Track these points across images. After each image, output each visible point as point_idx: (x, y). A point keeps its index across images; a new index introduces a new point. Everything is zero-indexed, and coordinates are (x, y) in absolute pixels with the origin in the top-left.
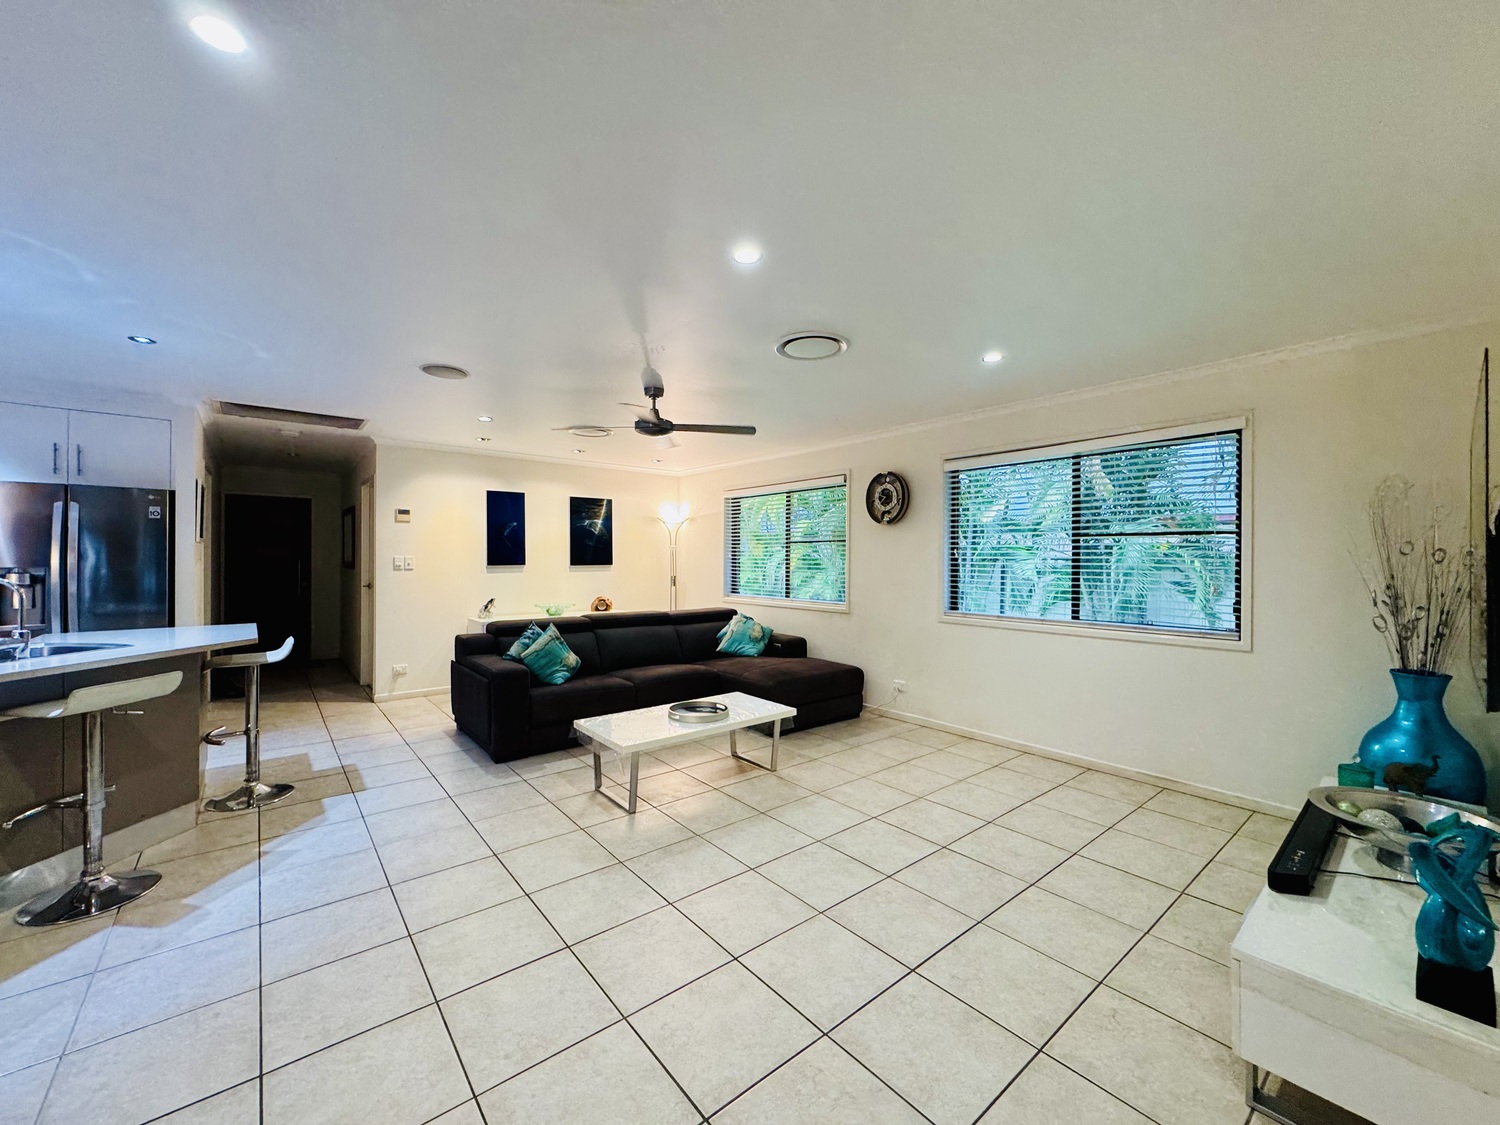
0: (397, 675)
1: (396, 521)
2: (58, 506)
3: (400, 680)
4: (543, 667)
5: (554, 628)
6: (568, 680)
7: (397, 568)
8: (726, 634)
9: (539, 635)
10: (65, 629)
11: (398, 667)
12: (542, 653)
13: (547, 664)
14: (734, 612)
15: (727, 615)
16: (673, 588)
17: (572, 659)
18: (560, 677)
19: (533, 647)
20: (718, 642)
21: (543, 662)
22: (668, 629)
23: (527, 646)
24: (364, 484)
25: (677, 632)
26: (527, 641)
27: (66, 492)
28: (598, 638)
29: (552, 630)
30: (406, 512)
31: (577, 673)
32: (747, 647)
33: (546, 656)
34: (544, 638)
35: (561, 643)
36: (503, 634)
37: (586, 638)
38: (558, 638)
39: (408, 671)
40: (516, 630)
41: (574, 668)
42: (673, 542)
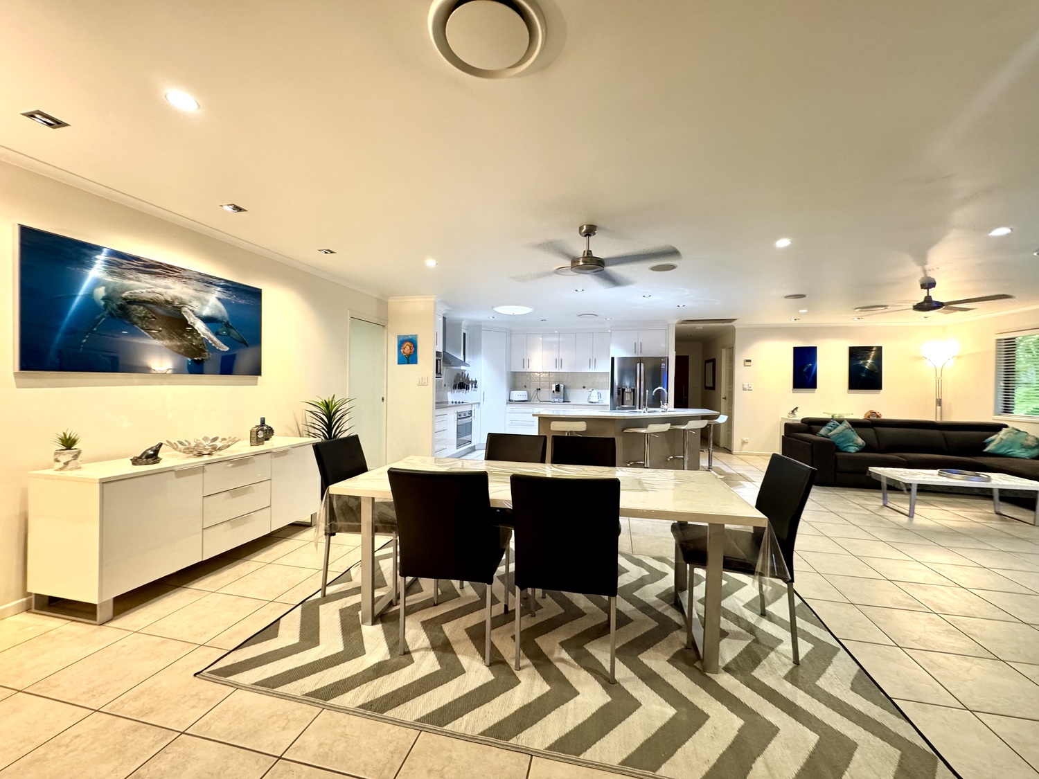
0: (744, 443)
1: (745, 366)
2: (638, 365)
3: (745, 445)
4: (841, 443)
5: (847, 423)
6: (857, 452)
7: (744, 389)
8: (993, 441)
9: (838, 426)
11: (744, 439)
12: (841, 435)
13: (844, 441)
14: (1006, 426)
15: (997, 428)
16: (939, 408)
17: (860, 441)
18: (853, 449)
19: (834, 432)
20: (985, 445)
21: (842, 439)
22: (936, 432)
23: (831, 431)
24: (723, 348)
25: (943, 435)
26: (830, 428)
27: (640, 360)
28: (876, 433)
29: (846, 424)
30: (750, 361)
31: (864, 449)
32: (1018, 451)
33: (843, 437)
34: (841, 427)
35: (852, 431)
36: (812, 425)
37: (869, 431)
38: (850, 428)
39: (749, 441)
40: (823, 423)
41: (861, 446)
42: (939, 374)
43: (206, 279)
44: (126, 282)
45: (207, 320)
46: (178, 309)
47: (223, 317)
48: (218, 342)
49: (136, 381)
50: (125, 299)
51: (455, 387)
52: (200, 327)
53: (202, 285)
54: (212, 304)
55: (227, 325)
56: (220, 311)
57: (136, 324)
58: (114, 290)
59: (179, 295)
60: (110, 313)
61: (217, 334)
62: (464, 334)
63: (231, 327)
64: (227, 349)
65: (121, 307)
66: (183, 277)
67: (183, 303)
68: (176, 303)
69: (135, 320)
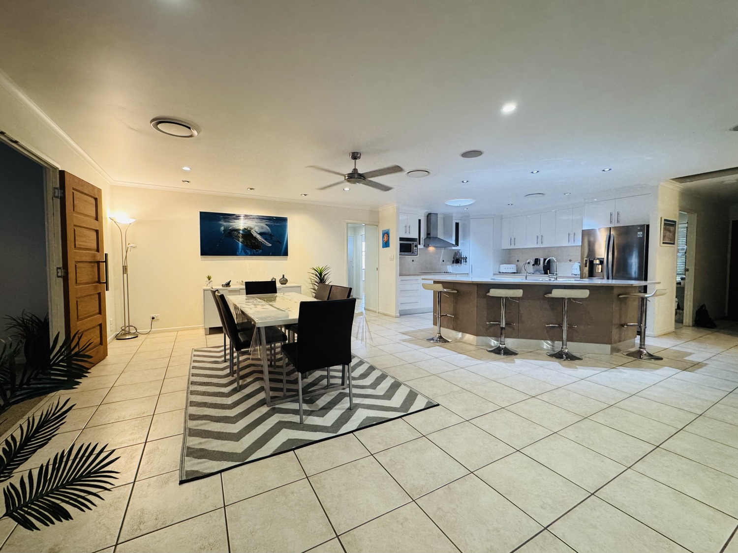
10: (608, 278)
27: (610, 230)
43: (261, 217)
44: (231, 224)
45: (261, 234)
46: (250, 231)
47: (269, 232)
48: (267, 242)
49: (236, 259)
50: (230, 230)
51: (453, 262)
52: (259, 237)
53: (259, 220)
54: (264, 227)
55: (271, 235)
56: (268, 230)
57: (234, 238)
58: (227, 227)
59: (250, 226)
60: (225, 235)
61: (266, 239)
62: (457, 224)
63: (273, 236)
64: (271, 245)
65: (229, 233)
66: (251, 218)
67: (251, 229)
68: (249, 229)
69: (234, 237)
